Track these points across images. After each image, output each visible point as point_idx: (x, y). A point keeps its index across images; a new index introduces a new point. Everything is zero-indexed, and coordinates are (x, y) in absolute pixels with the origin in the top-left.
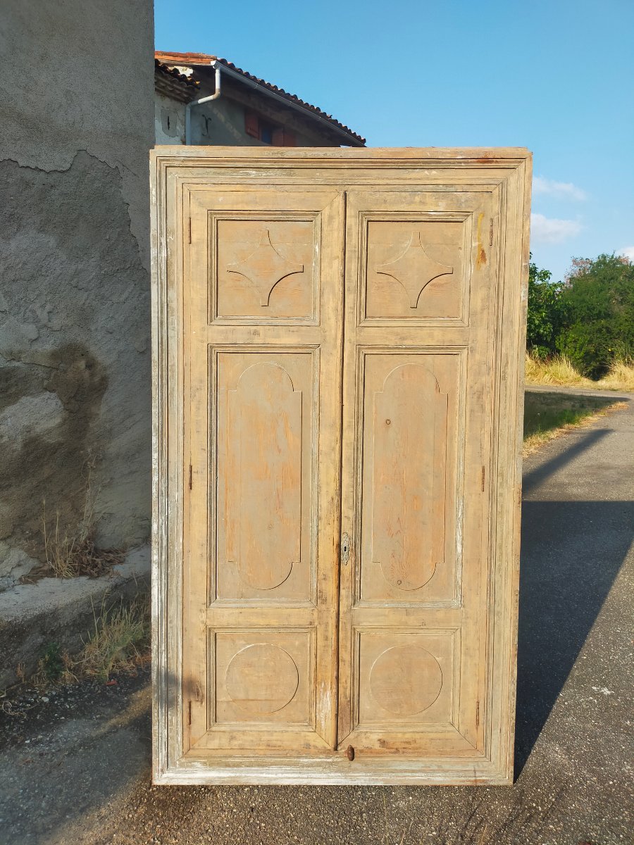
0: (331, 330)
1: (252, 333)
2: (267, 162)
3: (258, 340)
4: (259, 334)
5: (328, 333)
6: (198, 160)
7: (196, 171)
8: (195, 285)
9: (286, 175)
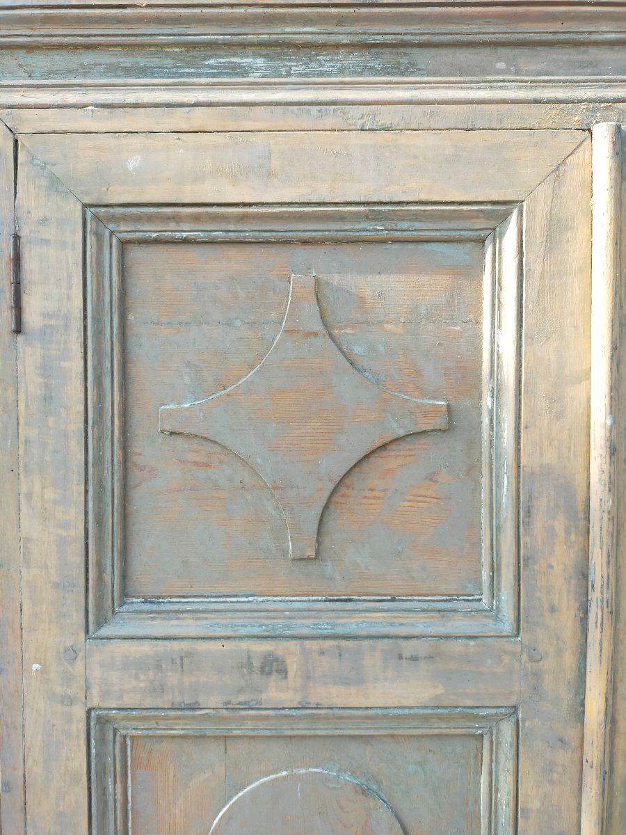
0: (559, 652)
1: (256, 663)
2: (307, 20)
3: (278, 693)
4: (283, 672)
5: (548, 664)
6: (46, 20)
7: (39, 61)
8: (37, 488)
9: (386, 72)
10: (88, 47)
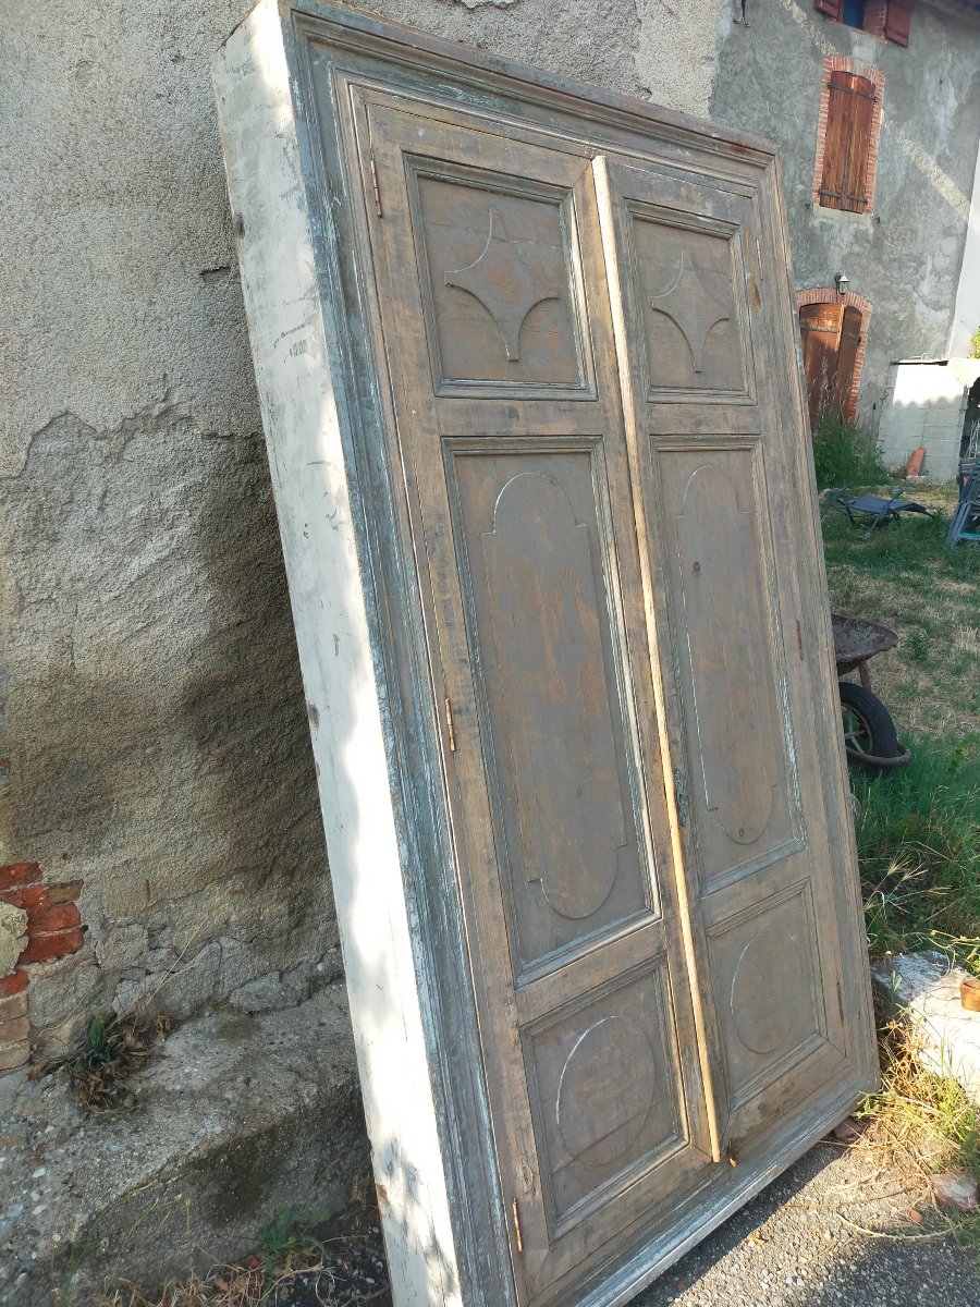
0: (613, 408)
1: (507, 412)
2: (479, 76)
3: (517, 428)
4: (518, 417)
5: (609, 414)
6: (369, 41)
7: (362, 62)
8: (401, 309)
9: (508, 110)
10: (385, 61)
